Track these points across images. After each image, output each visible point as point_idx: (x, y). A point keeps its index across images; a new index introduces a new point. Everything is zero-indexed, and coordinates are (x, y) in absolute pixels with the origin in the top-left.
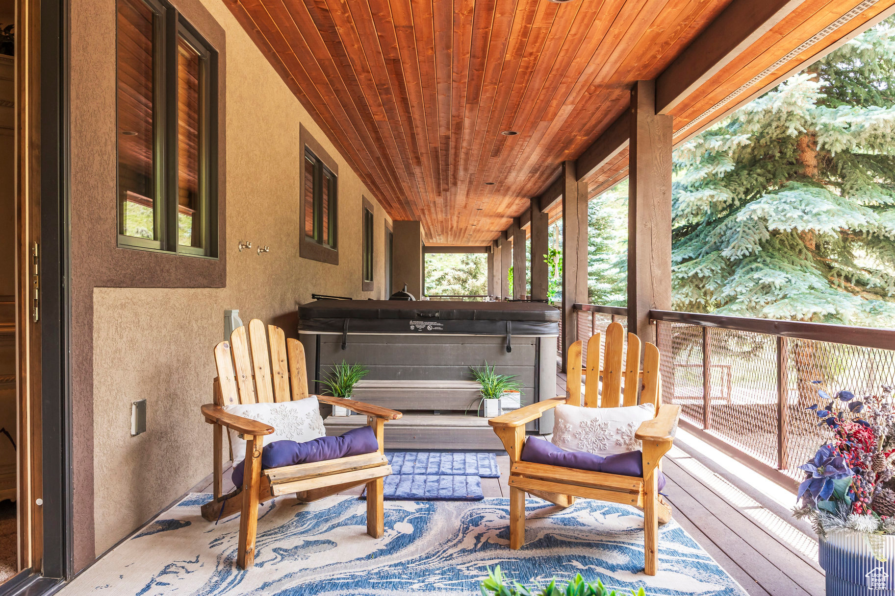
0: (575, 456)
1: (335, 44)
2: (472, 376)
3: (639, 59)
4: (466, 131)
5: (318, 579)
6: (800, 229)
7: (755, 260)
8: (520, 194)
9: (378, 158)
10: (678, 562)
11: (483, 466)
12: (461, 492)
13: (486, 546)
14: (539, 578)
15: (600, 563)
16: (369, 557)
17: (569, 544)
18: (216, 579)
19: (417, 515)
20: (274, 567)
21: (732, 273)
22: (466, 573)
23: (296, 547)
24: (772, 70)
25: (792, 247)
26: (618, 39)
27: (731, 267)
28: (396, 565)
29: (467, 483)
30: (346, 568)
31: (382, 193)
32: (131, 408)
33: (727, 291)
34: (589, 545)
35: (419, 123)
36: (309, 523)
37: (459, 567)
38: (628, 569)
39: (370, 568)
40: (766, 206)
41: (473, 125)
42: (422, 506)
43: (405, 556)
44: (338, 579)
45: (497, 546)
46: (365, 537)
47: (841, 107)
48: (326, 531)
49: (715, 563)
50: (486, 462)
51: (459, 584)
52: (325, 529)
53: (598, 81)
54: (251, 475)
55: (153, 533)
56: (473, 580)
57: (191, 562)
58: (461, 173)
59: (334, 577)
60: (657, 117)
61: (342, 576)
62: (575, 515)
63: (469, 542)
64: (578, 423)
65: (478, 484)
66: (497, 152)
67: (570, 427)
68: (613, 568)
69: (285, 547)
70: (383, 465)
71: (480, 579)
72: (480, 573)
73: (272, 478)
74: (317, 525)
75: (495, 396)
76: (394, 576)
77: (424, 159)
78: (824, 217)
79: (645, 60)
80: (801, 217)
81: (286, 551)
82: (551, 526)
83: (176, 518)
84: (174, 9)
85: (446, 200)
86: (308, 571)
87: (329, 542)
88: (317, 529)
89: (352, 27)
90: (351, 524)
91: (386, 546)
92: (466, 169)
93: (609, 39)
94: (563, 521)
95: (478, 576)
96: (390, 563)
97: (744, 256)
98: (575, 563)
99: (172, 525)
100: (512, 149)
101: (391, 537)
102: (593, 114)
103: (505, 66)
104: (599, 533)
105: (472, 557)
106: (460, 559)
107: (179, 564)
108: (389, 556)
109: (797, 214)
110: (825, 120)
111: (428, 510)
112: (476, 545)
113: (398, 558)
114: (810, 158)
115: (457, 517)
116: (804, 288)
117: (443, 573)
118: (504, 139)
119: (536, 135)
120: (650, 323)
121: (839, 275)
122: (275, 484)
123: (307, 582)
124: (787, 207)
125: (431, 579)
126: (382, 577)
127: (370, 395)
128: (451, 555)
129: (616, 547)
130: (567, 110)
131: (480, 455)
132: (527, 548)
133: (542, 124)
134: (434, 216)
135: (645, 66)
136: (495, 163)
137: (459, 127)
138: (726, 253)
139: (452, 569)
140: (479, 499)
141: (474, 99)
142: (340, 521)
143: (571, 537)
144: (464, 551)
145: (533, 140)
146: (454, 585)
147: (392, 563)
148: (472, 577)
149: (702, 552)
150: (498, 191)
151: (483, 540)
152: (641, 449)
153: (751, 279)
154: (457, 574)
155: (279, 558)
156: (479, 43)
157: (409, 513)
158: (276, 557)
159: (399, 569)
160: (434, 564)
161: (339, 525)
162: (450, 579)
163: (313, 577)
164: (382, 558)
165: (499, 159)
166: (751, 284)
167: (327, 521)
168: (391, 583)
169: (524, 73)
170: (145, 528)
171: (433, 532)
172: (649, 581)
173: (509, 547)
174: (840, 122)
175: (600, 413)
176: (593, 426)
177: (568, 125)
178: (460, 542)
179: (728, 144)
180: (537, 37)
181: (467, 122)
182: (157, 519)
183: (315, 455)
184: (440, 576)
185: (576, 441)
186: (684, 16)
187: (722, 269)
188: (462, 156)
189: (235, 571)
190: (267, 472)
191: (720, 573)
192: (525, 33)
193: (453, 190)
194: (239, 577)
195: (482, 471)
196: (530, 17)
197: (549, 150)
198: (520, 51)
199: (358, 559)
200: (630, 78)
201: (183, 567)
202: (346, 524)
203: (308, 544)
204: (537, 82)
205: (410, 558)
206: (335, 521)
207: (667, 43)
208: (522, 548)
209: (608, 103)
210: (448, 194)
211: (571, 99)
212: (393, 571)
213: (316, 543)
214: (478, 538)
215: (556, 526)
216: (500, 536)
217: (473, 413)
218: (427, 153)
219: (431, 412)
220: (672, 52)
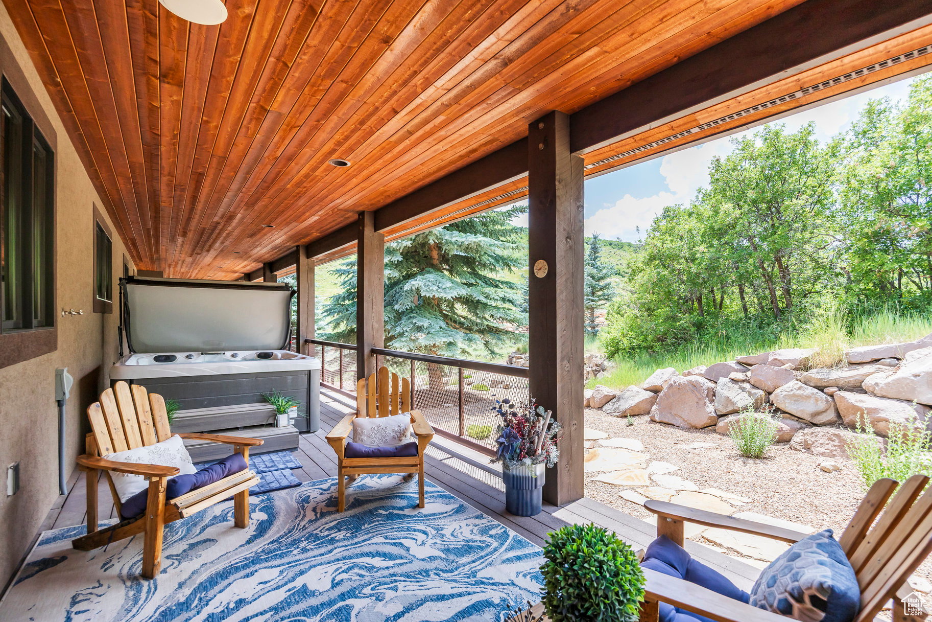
0: (378, 450)
1: (152, 155)
2: (264, 400)
3: (370, 200)
4: (236, 221)
5: (221, 568)
6: (437, 296)
7: (412, 312)
8: (257, 260)
9: (148, 230)
10: (431, 497)
11: (287, 461)
12: (285, 483)
13: (323, 515)
14: (366, 525)
15: (394, 508)
16: (248, 542)
17: (370, 501)
18: (131, 593)
19: (263, 505)
20: (178, 570)
21: (400, 319)
22: (322, 534)
23: (184, 551)
24: (440, 219)
25: (429, 304)
26: (363, 189)
27: (399, 316)
28: (272, 542)
29: (285, 476)
30: (236, 554)
31: (138, 252)
32: (7, 473)
33: (398, 330)
34: (382, 499)
35: (199, 212)
36: (181, 530)
37: (315, 532)
38: (409, 507)
39: (255, 549)
40: (420, 283)
41: (243, 218)
42: (261, 498)
43: (273, 535)
44: (237, 563)
45: (330, 513)
46: (234, 530)
47: (454, 232)
48: (200, 533)
49: (447, 493)
50: (288, 458)
51: (322, 543)
52: (198, 532)
53: (341, 207)
54: (157, 506)
55: (32, 575)
56: (329, 538)
57: (95, 587)
58: (217, 245)
59: (233, 563)
60: (376, 234)
61: (237, 561)
62: (363, 482)
63: (310, 515)
64: (370, 428)
65: (292, 475)
66: (252, 235)
67: (365, 432)
68: (401, 509)
69: (175, 553)
70: (253, 478)
71: (332, 536)
72: (330, 532)
73: (179, 505)
74: (188, 530)
75: (284, 412)
76: (275, 550)
77: (190, 235)
78: (448, 291)
79: (373, 202)
80: (437, 290)
81: (177, 555)
82: (354, 492)
83: (47, 556)
84: (31, 120)
85: (194, 260)
86: (208, 565)
87: (209, 540)
88: (191, 533)
89: (175, 149)
90: (217, 523)
91: (255, 531)
92: (222, 243)
93: (358, 188)
94: (359, 487)
95: (330, 535)
96: (267, 542)
97: (407, 309)
98: (381, 511)
99: (47, 564)
100: (265, 235)
101: (254, 525)
102: (330, 223)
103: (283, 189)
104: (383, 490)
105: (318, 523)
106: (312, 527)
107: (83, 592)
108: (262, 538)
109: (435, 288)
110: (447, 237)
111: (268, 499)
112: (316, 515)
113: (269, 537)
114: (435, 254)
115: (292, 500)
116: (438, 328)
117: (307, 539)
118: (263, 229)
119: (286, 230)
120: (372, 356)
121: (451, 319)
122: (183, 509)
123: (214, 572)
124: (430, 284)
125: (303, 545)
126: (268, 553)
127: (187, 423)
128: (304, 526)
129: (397, 497)
130: (315, 218)
131: (281, 454)
132: (348, 510)
133: (294, 224)
134: (178, 269)
135: (372, 205)
136: (247, 241)
137: (231, 218)
138: (396, 307)
139: (311, 535)
140: (299, 485)
141: (250, 205)
142: (207, 522)
143: (369, 496)
144: (310, 521)
145: (282, 232)
146: (319, 544)
147: (268, 542)
148: (327, 536)
149: (439, 489)
150: (241, 257)
151: (319, 511)
152: (417, 442)
153: (411, 323)
154: (317, 537)
155: (176, 563)
156: (272, 175)
157: (256, 506)
158: (173, 563)
159: (275, 546)
160: (297, 535)
161: (207, 526)
162: (314, 542)
163: (215, 567)
164: (258, 541)
165: (251, 240)
166: (412, 326)
167: (195, 525)
168: (276, 555)
169: (295, 196)
170: (19, 573)
171: (282, 514)
172: (422, 510)
173: (338, 511)
174: (454, 239)
175: (379, 421)
176: (380, 430)
177: (311, 226)
178: (304, 516)
179: (400, 245)
180: (313, 180)
181: (239, 216)
182: (25, 563)
183: (207, 481)
184: (306, 542)
185: (370, 440)
186: (403, 186)
187: (394, 317)
188: (224, 235)
189: (145, 584)
190: (173, 502)
191: (453, 498)
192: (307, 176)
193: (204, 254)
194: (152, 586)
195: (290, 465)
196: (315, 169)
197: (291, 238)
198: (299, 184)
199: (241, 546)
200: (361, 209)
201: (91, 594)
202: (213, 524)
203: (192, 546)
204: (301, 202)
205: (278, 535)
206: (203, 524)
207: (389, 196)
208: (346, 510)
209: (342, 219)
210: (199, 256)
211: (320, 213)
212: (272, 547)
213: (198, 543)
214: (314, 510)
215: (357, 492)
216: (327, 505)
217: (271, 425)
218: (195, 230)
219: (237, 429)
220: (389, 201)
